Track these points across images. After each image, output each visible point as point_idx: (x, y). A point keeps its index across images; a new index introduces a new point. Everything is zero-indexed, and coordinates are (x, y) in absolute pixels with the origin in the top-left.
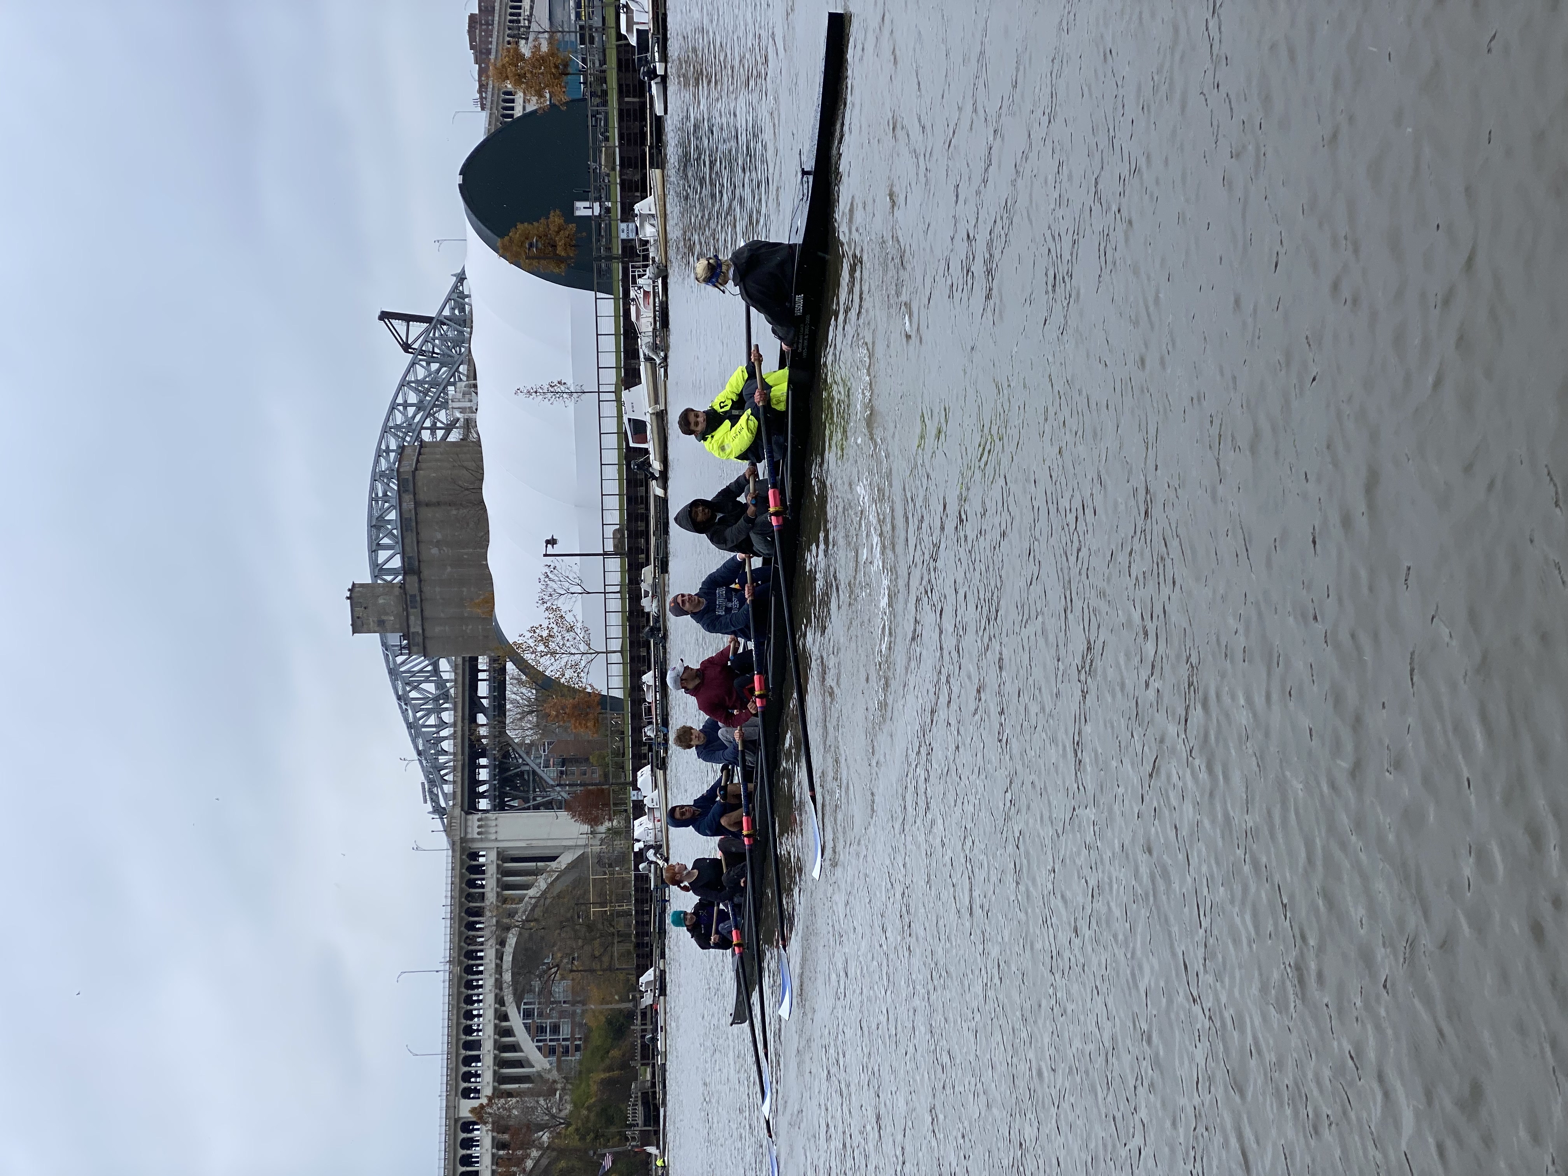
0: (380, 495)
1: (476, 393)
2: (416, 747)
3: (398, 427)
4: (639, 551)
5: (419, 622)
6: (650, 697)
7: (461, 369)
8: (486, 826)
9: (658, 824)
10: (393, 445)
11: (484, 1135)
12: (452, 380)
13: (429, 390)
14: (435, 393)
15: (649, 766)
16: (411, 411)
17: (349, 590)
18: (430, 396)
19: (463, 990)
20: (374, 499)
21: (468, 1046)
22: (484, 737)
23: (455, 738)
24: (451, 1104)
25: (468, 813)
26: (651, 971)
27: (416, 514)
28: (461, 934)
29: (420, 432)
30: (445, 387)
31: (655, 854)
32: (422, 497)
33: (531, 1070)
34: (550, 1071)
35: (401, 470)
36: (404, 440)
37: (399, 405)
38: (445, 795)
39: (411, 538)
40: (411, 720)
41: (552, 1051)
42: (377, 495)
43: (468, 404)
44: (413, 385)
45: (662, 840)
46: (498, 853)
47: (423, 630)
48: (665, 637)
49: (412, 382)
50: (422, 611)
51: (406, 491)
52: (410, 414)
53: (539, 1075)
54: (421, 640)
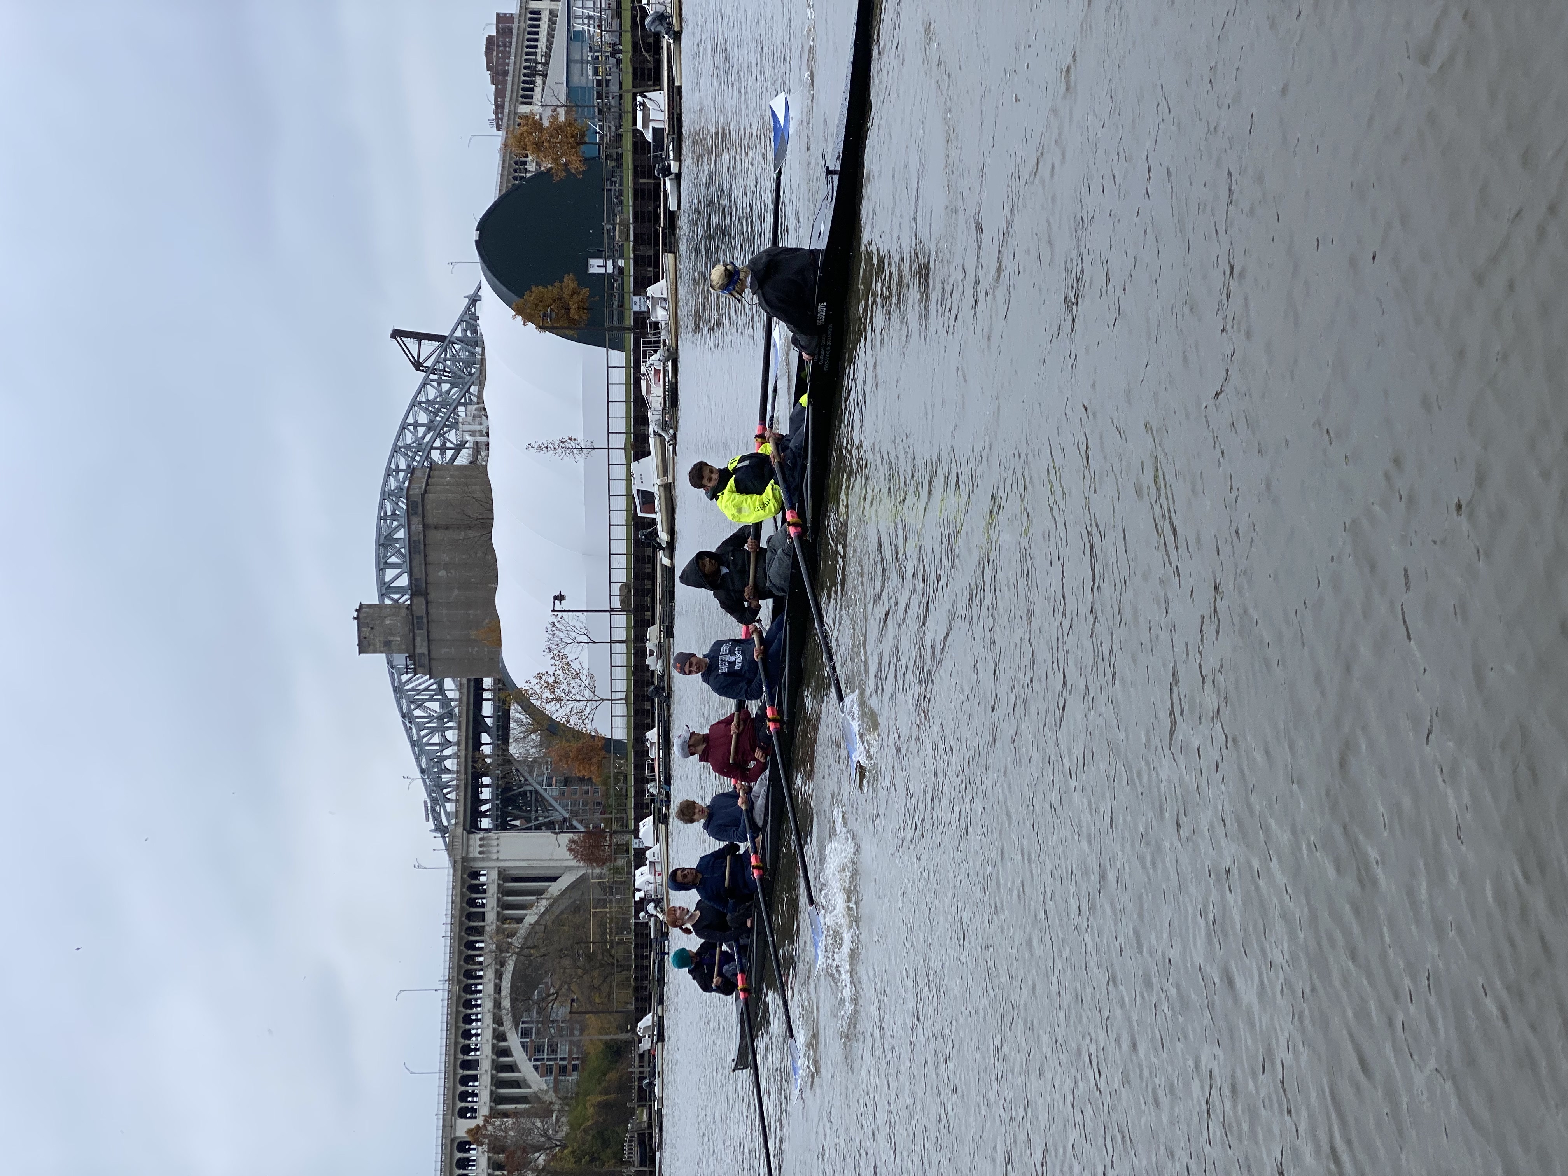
0: (389, 513)
1: (487, 417)
2: (420, 766)
3: (408, 447)
4: (645, 608)
5: (425, 643)
6: (653, 754)
7: (472, 389)
8: (489, 845)
9: (659, 878)
10: (403, 466)
11: (479, 1155)
12: (463, 401)
13: (439, 410)
14: (445, 413)
15: (651, 817)
16: (421, 430)
17: (356, 610)
18: (440, 417)
19: (461, 1009)
20: (382, 518)
21: (466, 1065)
22: (488, 756)
23: (458, 757)
24: (448, 1124)
25: (469, 832)
26: (650, 1016)
27: (425, 536)
28: (460, 953)
29: (429, 452)
30: (456, 408)
31: (655, 908)
32: (431, 520)
33: (528, 1090)
34: (547, 1091)
35: (411, 493)
36: (413, 459)
37: (410, 425)
38: (447, 814)
39: (419, 559)
40: (415, 738)
41: (549, 1071)
42: (385, 513)
43: (478, 428)
44: (424, 405)
45: (663, 894)
46: (500, 873)
47: (429, 651)
48: (669, 696)
49: (423, 402)
50: (428, 632)
51: (416, 514)
52: (420, 434)
53: (536, 1095)
54: (427, 661)
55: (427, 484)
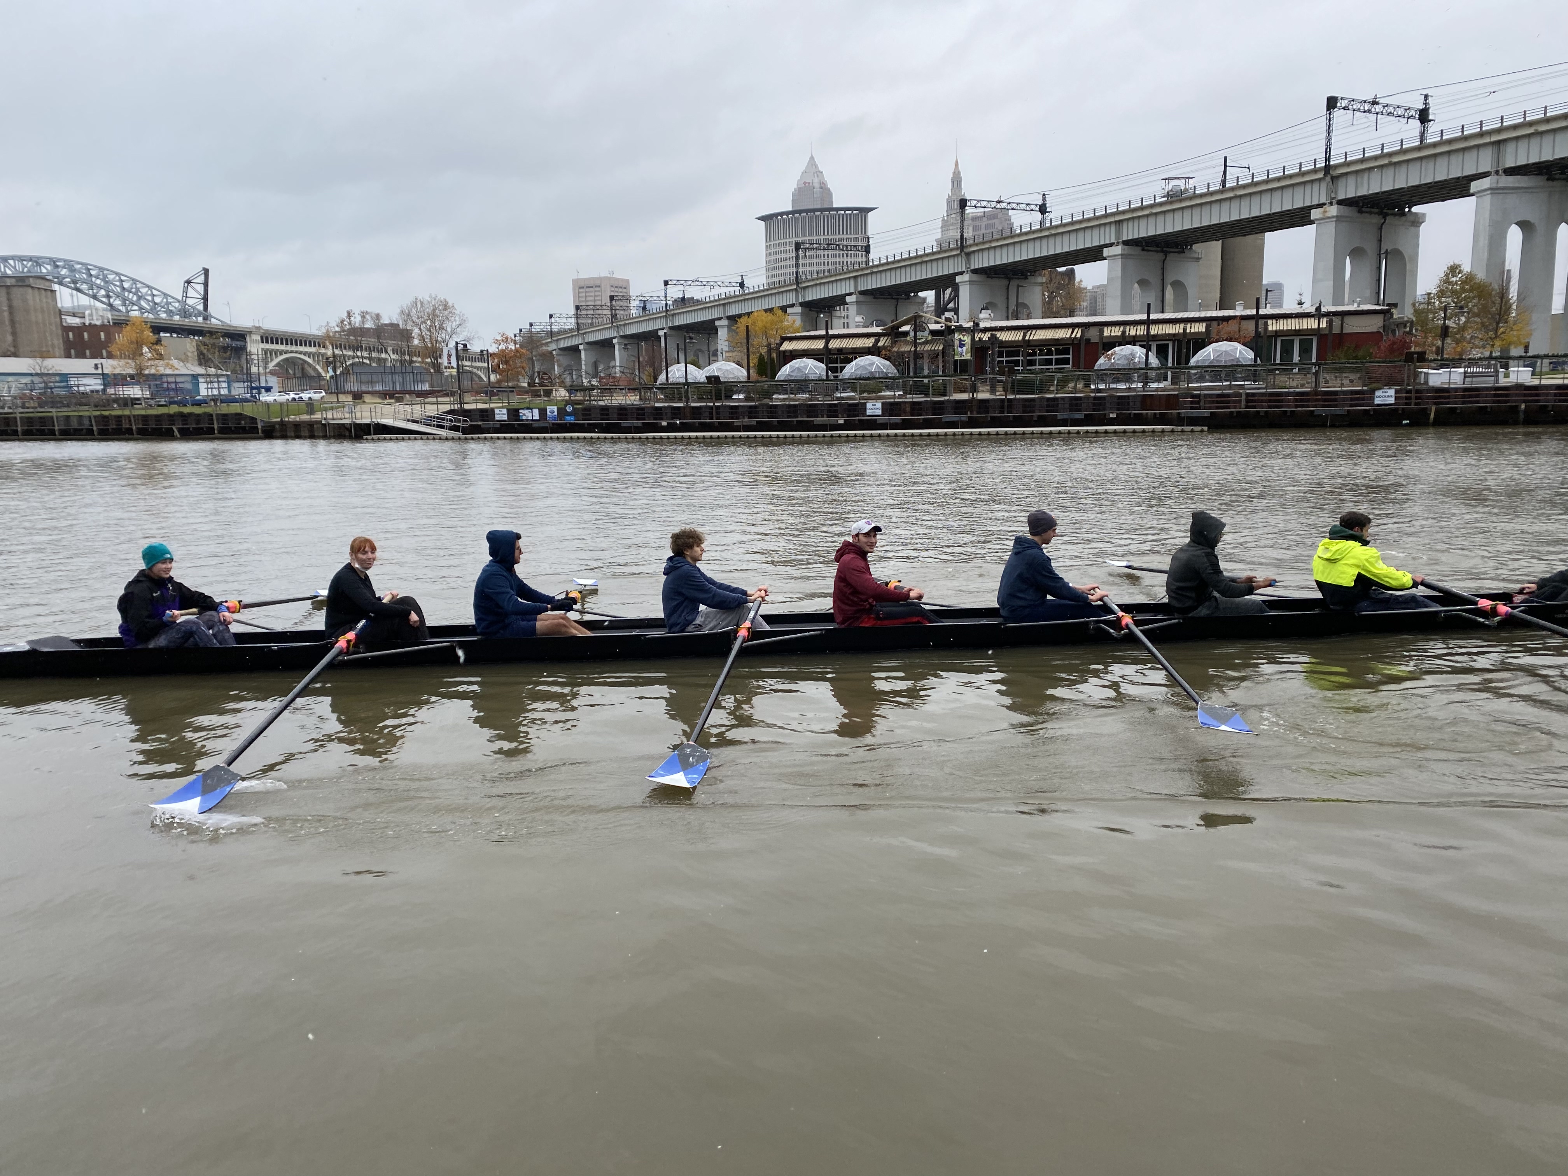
16: (118, 284)
37: (119, 277)
49: (137, 285)
52: (115, 283)
55: (39, 288)
